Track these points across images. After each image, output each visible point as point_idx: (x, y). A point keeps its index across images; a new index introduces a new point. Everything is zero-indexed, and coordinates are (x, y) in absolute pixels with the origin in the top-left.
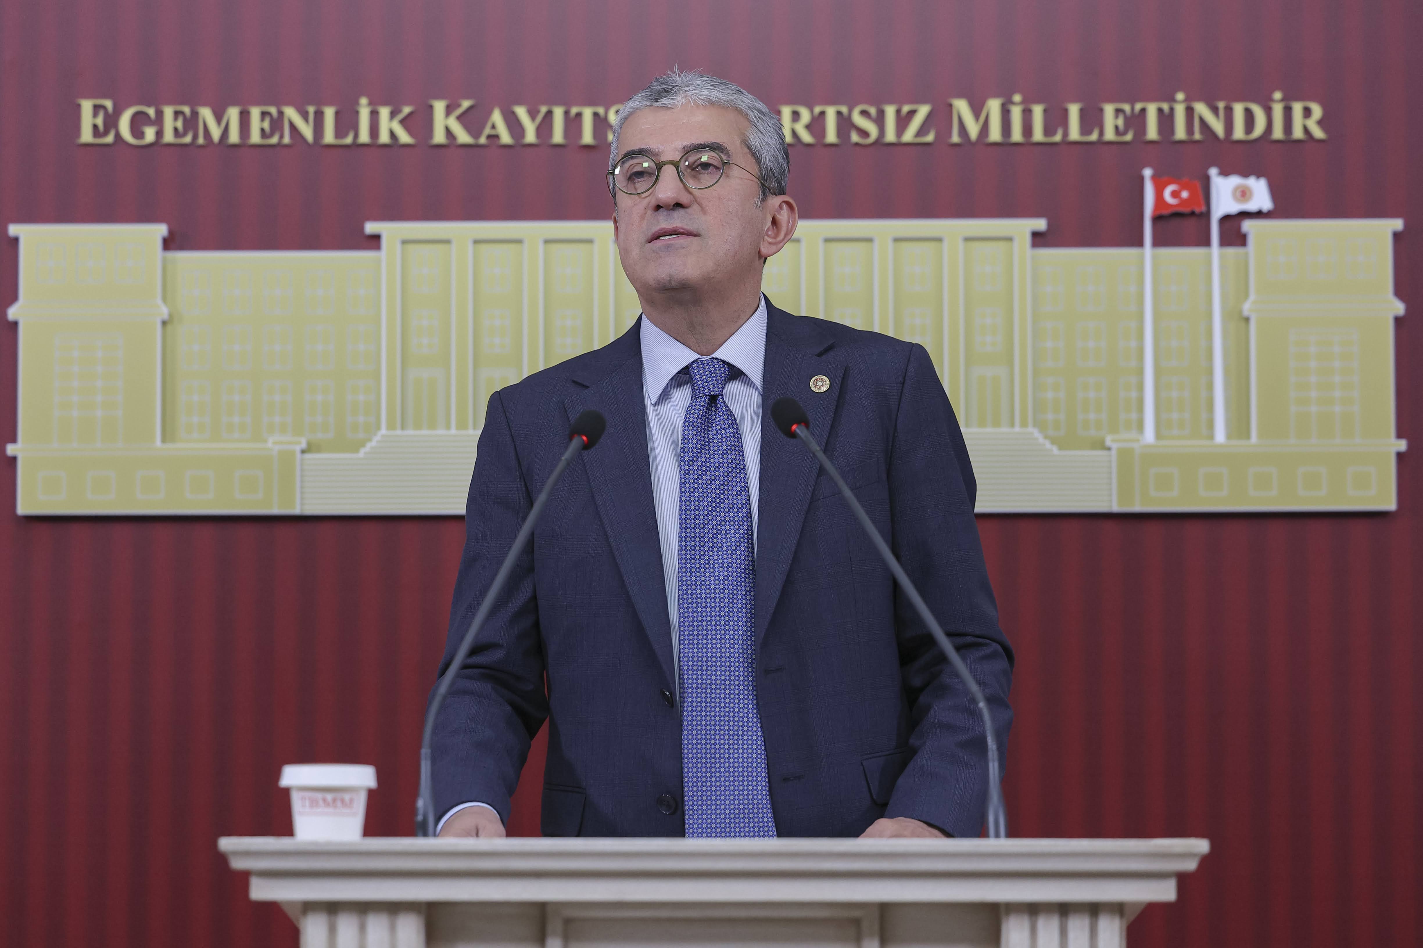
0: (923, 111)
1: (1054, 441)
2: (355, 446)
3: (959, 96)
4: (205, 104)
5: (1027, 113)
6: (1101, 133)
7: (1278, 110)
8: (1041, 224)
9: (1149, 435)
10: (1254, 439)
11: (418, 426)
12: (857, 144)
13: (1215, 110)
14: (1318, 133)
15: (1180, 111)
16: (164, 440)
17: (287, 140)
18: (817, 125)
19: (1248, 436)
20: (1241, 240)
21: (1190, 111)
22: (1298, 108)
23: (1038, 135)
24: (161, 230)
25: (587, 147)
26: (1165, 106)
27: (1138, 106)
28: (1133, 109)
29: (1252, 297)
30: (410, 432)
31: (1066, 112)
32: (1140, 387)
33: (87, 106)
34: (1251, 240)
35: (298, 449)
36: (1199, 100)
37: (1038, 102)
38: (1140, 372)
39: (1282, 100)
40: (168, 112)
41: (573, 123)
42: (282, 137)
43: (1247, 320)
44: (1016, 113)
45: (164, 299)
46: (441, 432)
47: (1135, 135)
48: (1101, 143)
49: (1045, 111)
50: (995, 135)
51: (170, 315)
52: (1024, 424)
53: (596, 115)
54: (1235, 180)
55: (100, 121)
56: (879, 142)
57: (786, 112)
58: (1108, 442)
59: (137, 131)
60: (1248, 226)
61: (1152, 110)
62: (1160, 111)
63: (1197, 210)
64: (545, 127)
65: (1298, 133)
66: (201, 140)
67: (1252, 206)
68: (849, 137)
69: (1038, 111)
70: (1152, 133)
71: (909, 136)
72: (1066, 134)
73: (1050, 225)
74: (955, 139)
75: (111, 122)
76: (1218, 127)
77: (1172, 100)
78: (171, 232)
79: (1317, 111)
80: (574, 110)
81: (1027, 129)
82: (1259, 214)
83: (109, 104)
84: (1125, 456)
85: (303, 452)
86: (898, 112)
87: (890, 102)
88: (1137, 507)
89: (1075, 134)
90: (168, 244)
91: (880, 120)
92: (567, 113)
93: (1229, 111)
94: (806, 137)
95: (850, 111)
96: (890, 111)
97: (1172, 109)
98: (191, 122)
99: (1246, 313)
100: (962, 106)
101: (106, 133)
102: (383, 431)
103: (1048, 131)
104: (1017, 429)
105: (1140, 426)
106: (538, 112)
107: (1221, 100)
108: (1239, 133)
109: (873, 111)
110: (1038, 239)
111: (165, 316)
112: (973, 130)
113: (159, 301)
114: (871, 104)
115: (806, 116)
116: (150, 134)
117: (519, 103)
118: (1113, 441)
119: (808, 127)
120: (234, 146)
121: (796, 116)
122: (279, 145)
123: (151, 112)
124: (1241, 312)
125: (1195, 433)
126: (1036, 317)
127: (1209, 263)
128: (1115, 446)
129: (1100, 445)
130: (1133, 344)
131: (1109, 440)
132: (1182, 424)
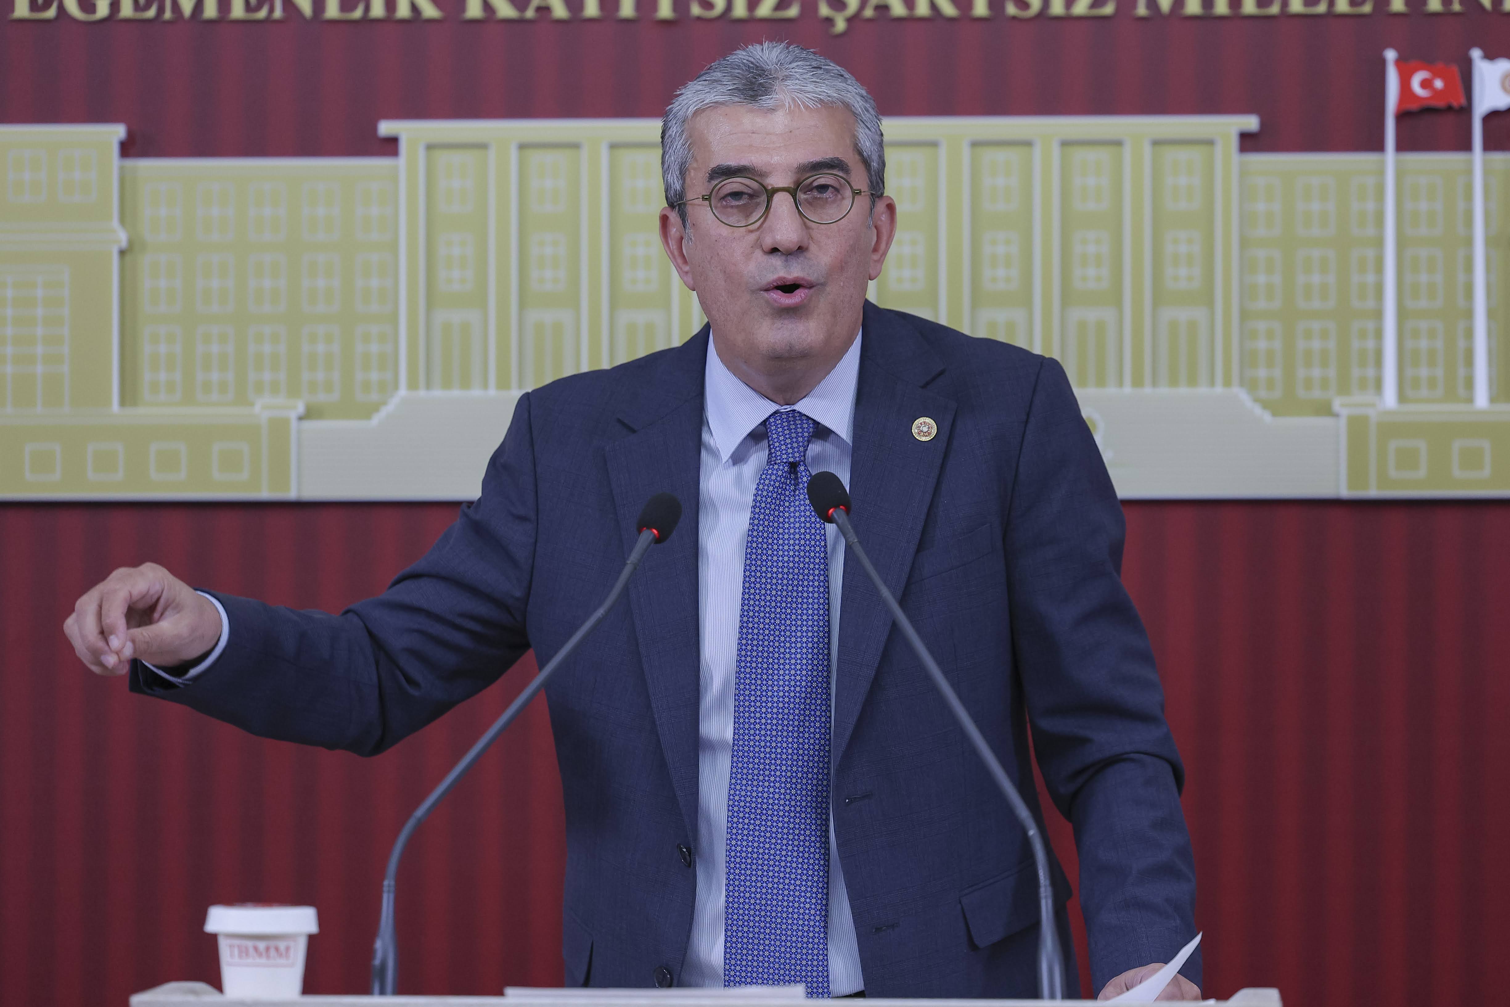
1: (1266, 405)
2: (368, 411)
6: (1332, 3)
8: (1251, 123)
9: (1389, 397)
11: (447, 385)
12: (1014, 18)
16: (122, 403)
17: (278, 13)
23: (1249, 6)
24: (119, 131)
25: (665, 22)
30: (438, 393)
32: (1379, 334)
35: (293, 415)
38: (1378, 314)
42: (271, 10)
45: (122, 221)
46: (476, 393)
47: (1375, 6)
48: (1331, 15)
50: (1193, 5)
51: (131, 243)
52: (1227, 383)
54: (1503, 65)
56: (1043, 14)
58: (1336, 408)
59: (87, 5)
63: (1455, 104)
66: (168, 15)
68: (1003, 8)
70: (1398, 3)
71: (1079, 7)
72: (1285, 4)
73: (1263, 124)
74: (1142, 10)
78: (130, 134)
84: (1358, 425)
85: (301, 418)
88: (1372, 491)
89: (1296, 3)
90: (127, 149)
94: (949, 10)
101: (46, 5)
102: (403, 392)
104: (1219, 389)
105: (1378, 385)
110: (1248, 142)
111: (124, 244)
113: (116, 224)
116: (103, 6)
118: (1343, 406)
120: (211, 22)
122: (268, 20)
125: (1450, 395)
126: (1244, 243)
127: (1469, 172)
128: (1344, 412)
129: (1325, 410)
130: (1370, 278)
131: (1337, 404)
132: (1432, 383)
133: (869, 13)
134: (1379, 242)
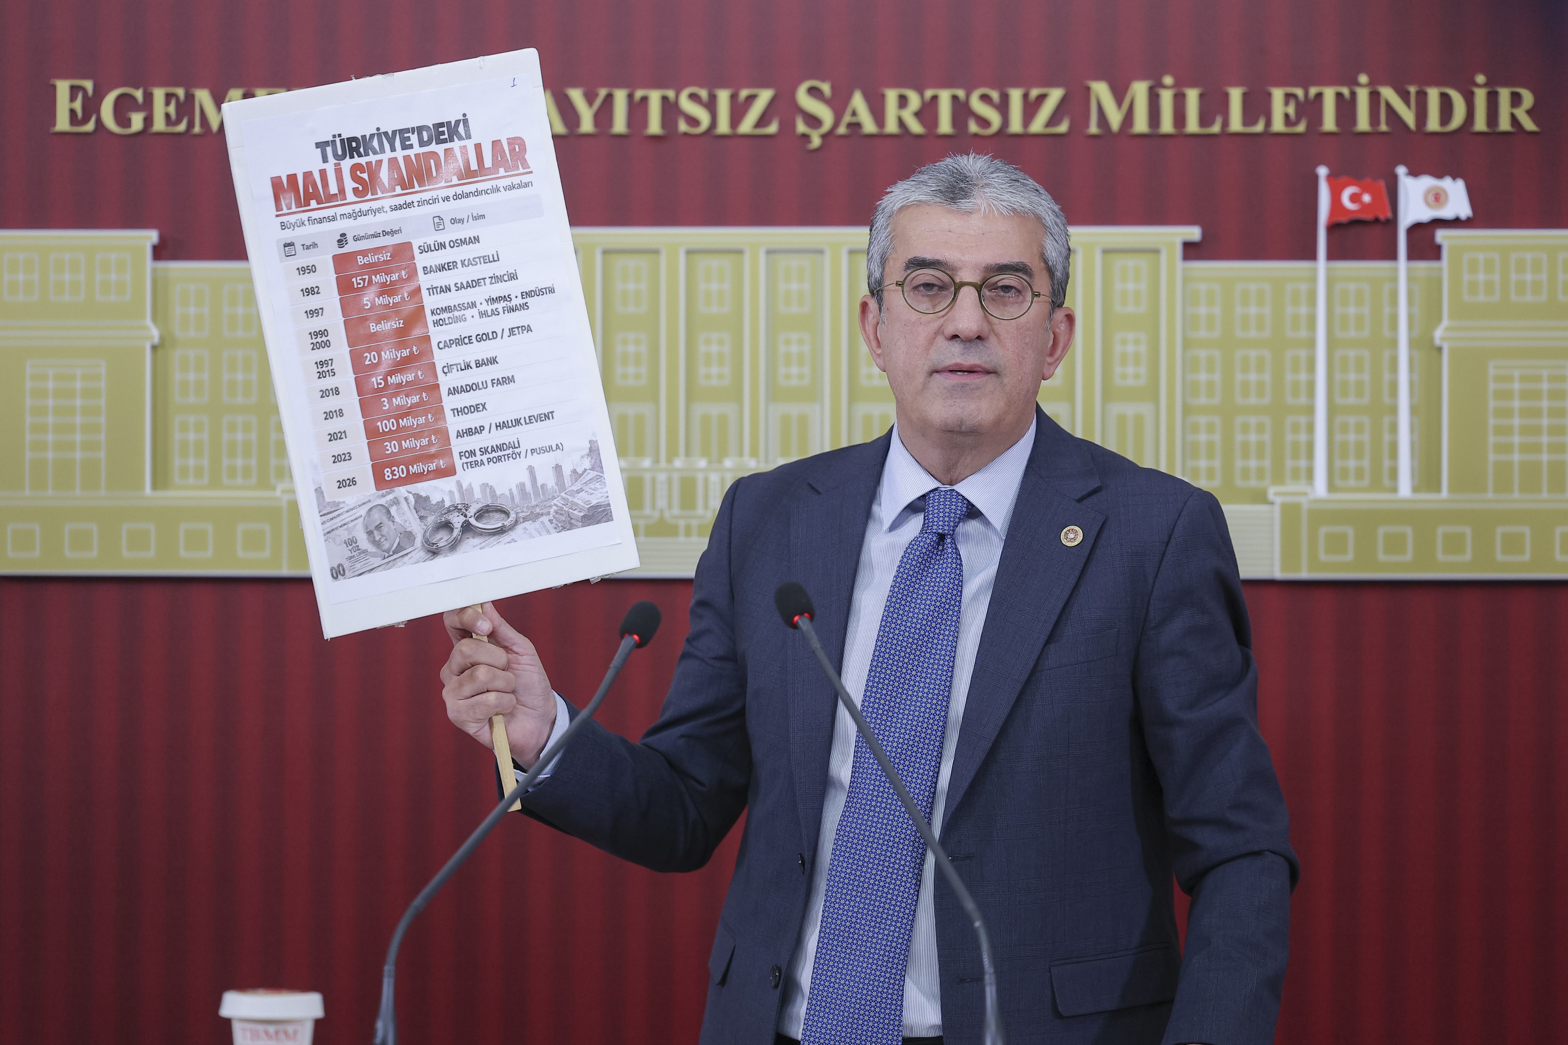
0: (1055, 95)
3: (1098, 78)
4: (202, 86)
5: (1179, 100)
6: (1268, 123)
7: (1481, 96)
8: (1194, 233)
9: (1320, 487)
10: (1445, 493)
12: (976, 135)
13: (1405, 96)
14: (1529, 125)
15: (1363, 96)
16: (154, 487)
18: (928, 113)
19: (1438, 489)
20: (1434, 252)
21: (1375, 97)
22: (1504, 94)
23: (1193, 125)
24: (152, 236)
25: (654, 138)
26: (1345, 91)
27: (1313, 91)
28: (1306, 94)
29: (1445, 322)
31: (1226, 97)
32: (1311, 428)
33: (63, 87)
34: (1445, 253)
36: (1385, 83)
37: (1193, 85)
38: (1310, 410)
39: (1485, 85)
40: (159, 94)
41: (638, 109)
43: (1440, 349)
44: (1166, 98)
45: (154, 319)
47: (1308, 126)
48: (1268, 134)
49: (1202, 96)
50: (1141, 125)
51: (162, 338)
53: (665, 99)
54: (1427, 182)
55: (78, 105)
56: (1002, 133)
57: (891, 96)
58: (1271, 496)
59: (122, 119)
60: (1442, 236)
61: (1329, 94)
62: (1339, 95)
63: (1382, 217)
64: (604, 114)
65: (1504, 125)
66: (197, 129)
67: (1447, 213)
68: (966, 126)
69: (1192, 96)
70: (1329, 123)
71: (1038, 125)
72: (1226, 123)
73: (1204, 234)
74: (1093, 129)
75: (92, 106)
76: (1409, 117)
77: (1353, 82)
78: (161, 237)
79: (1528, 98)
80: (639, 94)
81: (1180, 117)
82: (1455, 223)
83: (88, 85)
84: (1290, 512)
86: (1026, 96)
87: (1016, 85)
88: (1304, 574)
89: (1236, 124)
90: (160, 252)
91: (1003, 107)
92: (630, 96)
93: (1422, 97)
94: (916, 127)
95: (968, 96)
96: (1016, 96)
97: (1353, 94)
98: (186, 107)
99: (1437, 342)
100: (1101, 90)
101: (85, 120)
103: (1205, 119)
105: (1310, 474)
106: (597, 95)
107: (1411, 83)
108: (1433, 124)
109: (995, 95)
110: (1191, 250)
111: (156, 340)
112: (1115, 119)
113: (148, 322)
114: (993, 87)
115: (915, 101)
116: (137, 121)
117: (574, 85)
118: (1277, 494)
119: (918, 114)
121: (903, 101)
123: (139, 94)
124: (1432, 339)
125: (1376, 485)
126: (1187, 344)
127: (1395, 279)
128: (1278, 500)
129: (1260, 497)
130: (1303, 377)
131: (1272, 492)
132: (1359, 473)
133: (842, 130)
134: (1311, 344)
